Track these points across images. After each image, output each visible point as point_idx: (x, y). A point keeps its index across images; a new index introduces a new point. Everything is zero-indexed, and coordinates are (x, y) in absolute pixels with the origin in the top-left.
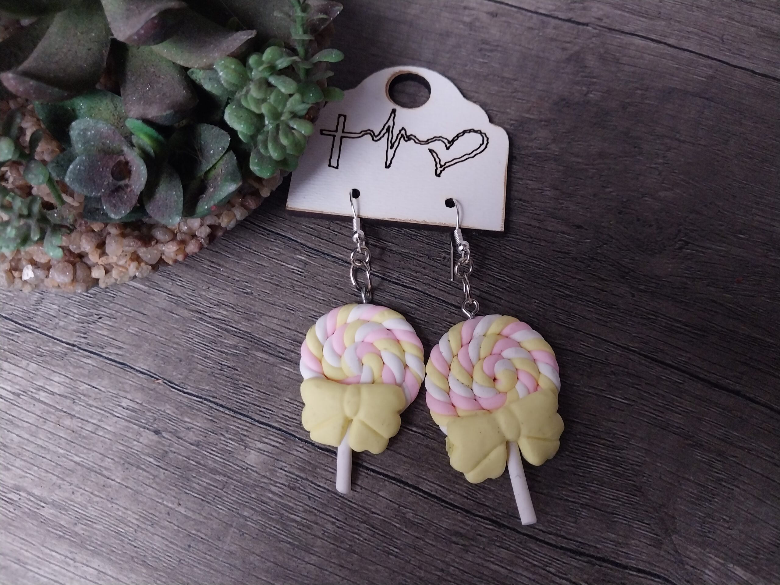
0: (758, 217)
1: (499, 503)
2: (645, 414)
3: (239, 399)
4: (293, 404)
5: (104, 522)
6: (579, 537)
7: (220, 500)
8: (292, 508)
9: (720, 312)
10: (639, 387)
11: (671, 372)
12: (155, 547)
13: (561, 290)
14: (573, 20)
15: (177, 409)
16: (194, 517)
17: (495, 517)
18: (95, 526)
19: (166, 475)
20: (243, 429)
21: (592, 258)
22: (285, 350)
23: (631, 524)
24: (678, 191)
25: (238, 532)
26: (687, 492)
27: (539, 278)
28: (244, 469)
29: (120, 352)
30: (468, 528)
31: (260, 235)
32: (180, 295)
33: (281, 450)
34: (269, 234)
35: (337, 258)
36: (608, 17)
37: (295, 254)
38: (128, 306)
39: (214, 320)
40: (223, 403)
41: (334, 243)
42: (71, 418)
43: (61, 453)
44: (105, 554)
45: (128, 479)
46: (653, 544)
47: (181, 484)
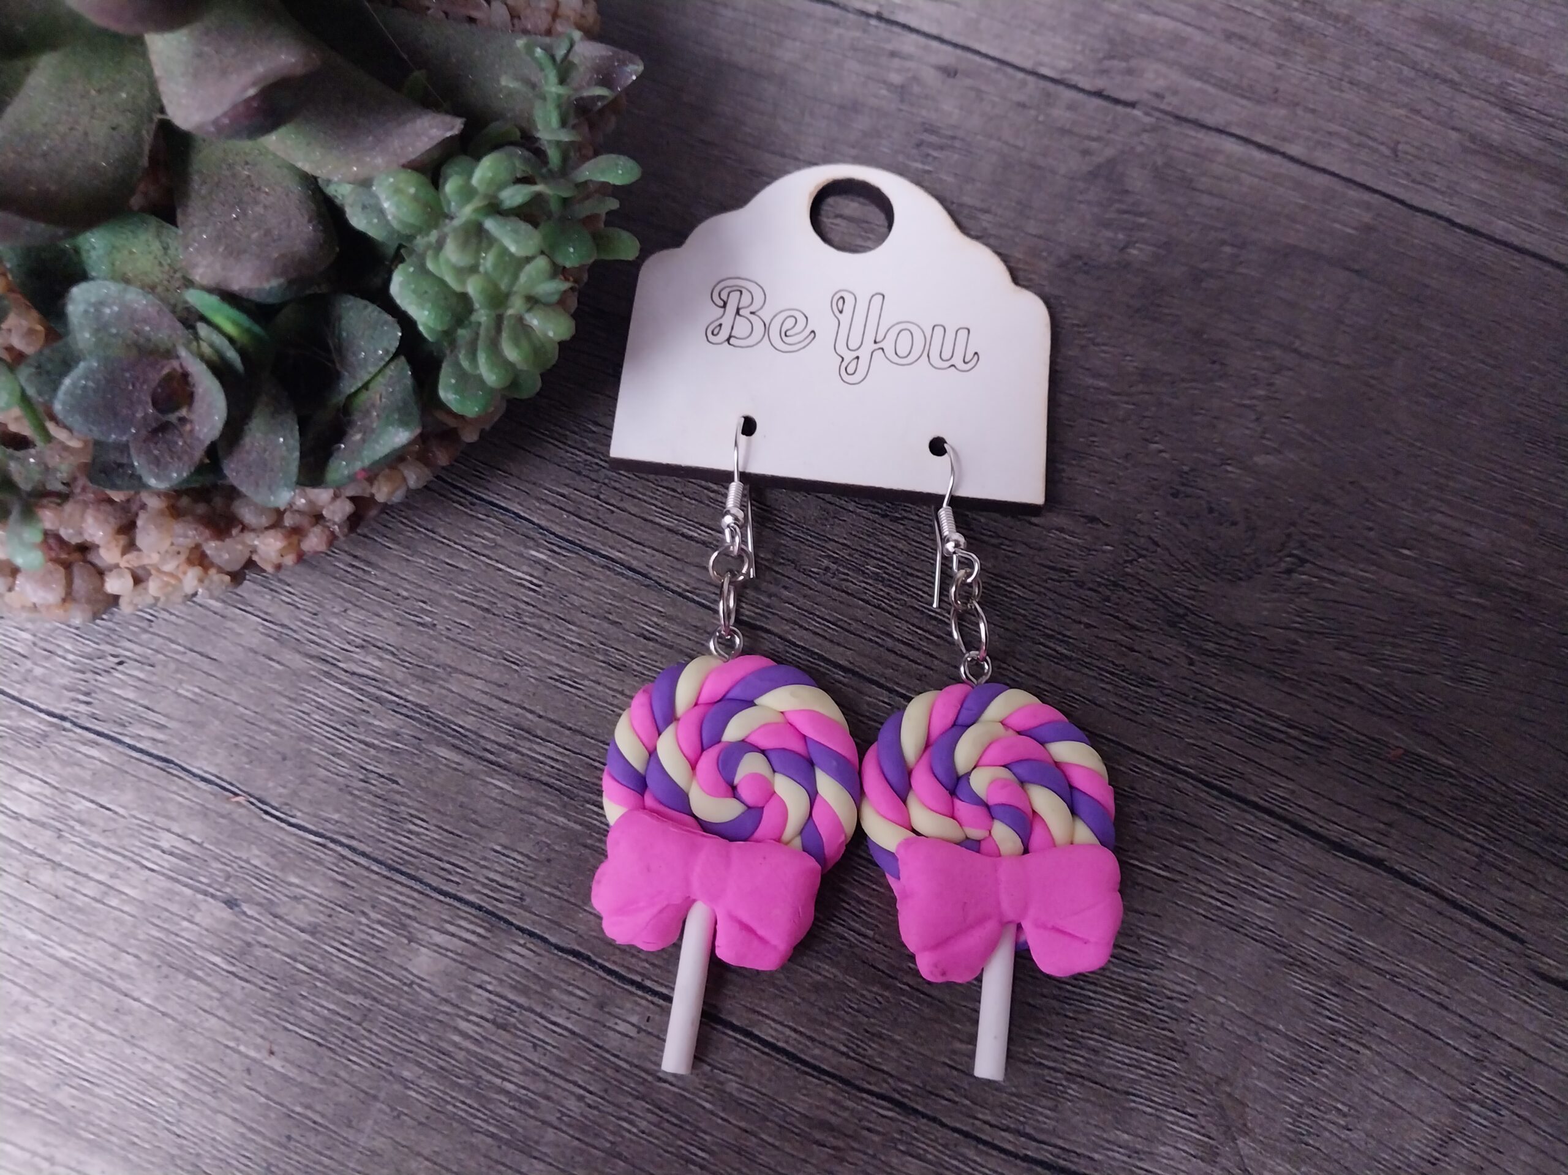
0: (1439, 515)
1: (908, 1068)
2: (1201, 900)
3: (400, 842)
4: (508, 856)
5: (116, 1083)
6: (1060, 1137)
7: (355, 1044)
8: (499, 1066)
9: (1356, 701)
10: (1192, 846)
11: (1256, 817)
12: (218, 1138)
13: (1051, 645)
14: (1105, 93)
15: (273, 856)
16: (299, 1079)
17: (899, 1093)
18: (97, 1090)
19: (246, 991)
20: (405, 904)
21: (1115, 584)
22: (496, 746)
23: (1163, 1115)
24: (1291, 456)
25: (388, 1110)
26: (1270, 1055)
27: (1009, 618)
28: (405, 984)
29: (160, 736)
30: (846, 1114)
31: (455, 505)
32: (286, 622)
33: (481, 948)
34: (473, 504)
35: (612, 560)
36: (1175, 93)
37: (527, 547)
38: (181, 641)
39: (355, 677)
40: (368, 850)
41: (607, 529)
42: (53, 869)
43: (30, 941)
44: (116, 1149)
45: (167, 998)
46: (1200, 1154)
47: (277, 1012)
